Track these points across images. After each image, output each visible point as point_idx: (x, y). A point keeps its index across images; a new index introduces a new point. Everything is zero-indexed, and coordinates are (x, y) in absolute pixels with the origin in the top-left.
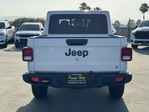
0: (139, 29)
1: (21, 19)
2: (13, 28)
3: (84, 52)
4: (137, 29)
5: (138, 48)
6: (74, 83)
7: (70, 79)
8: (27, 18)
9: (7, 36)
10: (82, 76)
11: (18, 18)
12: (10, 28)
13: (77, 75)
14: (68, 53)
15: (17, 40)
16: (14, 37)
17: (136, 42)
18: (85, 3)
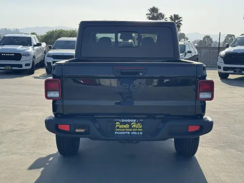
0: (230, 49)
1: (56, 31)
2: (44, 45)
4: (227, 50)
5: (228, 78)
8: (66, 30)
9: (34, 57)
11: (51, 30)
12: (39, 45)
15: (49, 64)
16: (44, 58)
17: (225, 69)
18: (156, 7)
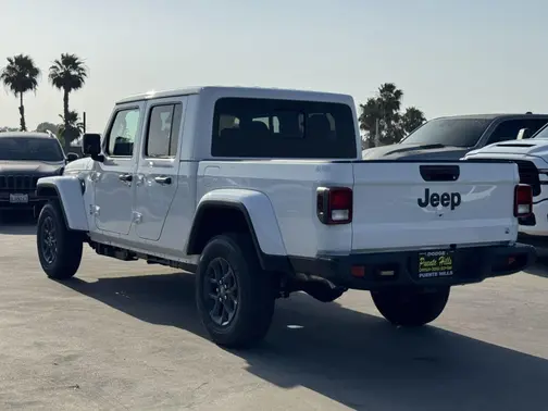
3: (453, 195)
6: (430, 275)
7: (422, 266)
10: (446, 256)
13: (436, 254)
14: (423, 200)
